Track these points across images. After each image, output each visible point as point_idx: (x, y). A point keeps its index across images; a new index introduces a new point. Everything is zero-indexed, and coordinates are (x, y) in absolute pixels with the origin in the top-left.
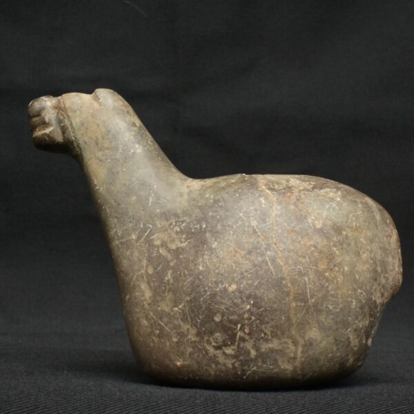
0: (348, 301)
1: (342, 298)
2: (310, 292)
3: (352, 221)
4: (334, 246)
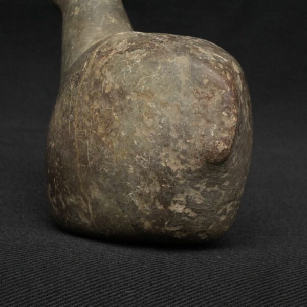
1: (116, 162)
2: (89, 155)
3: (142, 85)
4: (115, 111)
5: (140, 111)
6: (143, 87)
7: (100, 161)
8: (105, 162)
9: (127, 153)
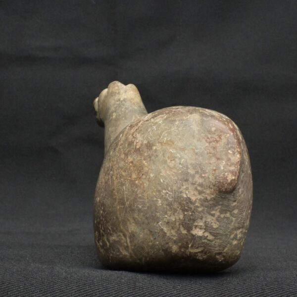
0: (153, 201)
1: (148, 198)
3: (164, 137)
4: (144, 159)
5: (164, 157)
6: (165, 138)
7: (135, 199)
8: (138, 200)
9: (155, 189)
